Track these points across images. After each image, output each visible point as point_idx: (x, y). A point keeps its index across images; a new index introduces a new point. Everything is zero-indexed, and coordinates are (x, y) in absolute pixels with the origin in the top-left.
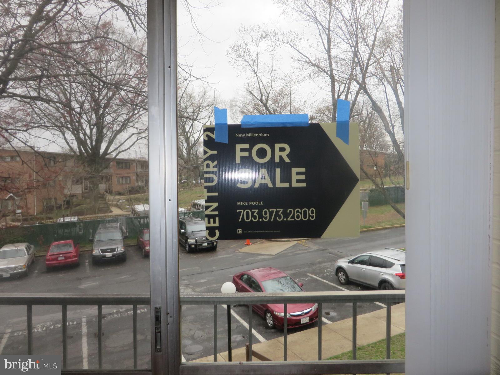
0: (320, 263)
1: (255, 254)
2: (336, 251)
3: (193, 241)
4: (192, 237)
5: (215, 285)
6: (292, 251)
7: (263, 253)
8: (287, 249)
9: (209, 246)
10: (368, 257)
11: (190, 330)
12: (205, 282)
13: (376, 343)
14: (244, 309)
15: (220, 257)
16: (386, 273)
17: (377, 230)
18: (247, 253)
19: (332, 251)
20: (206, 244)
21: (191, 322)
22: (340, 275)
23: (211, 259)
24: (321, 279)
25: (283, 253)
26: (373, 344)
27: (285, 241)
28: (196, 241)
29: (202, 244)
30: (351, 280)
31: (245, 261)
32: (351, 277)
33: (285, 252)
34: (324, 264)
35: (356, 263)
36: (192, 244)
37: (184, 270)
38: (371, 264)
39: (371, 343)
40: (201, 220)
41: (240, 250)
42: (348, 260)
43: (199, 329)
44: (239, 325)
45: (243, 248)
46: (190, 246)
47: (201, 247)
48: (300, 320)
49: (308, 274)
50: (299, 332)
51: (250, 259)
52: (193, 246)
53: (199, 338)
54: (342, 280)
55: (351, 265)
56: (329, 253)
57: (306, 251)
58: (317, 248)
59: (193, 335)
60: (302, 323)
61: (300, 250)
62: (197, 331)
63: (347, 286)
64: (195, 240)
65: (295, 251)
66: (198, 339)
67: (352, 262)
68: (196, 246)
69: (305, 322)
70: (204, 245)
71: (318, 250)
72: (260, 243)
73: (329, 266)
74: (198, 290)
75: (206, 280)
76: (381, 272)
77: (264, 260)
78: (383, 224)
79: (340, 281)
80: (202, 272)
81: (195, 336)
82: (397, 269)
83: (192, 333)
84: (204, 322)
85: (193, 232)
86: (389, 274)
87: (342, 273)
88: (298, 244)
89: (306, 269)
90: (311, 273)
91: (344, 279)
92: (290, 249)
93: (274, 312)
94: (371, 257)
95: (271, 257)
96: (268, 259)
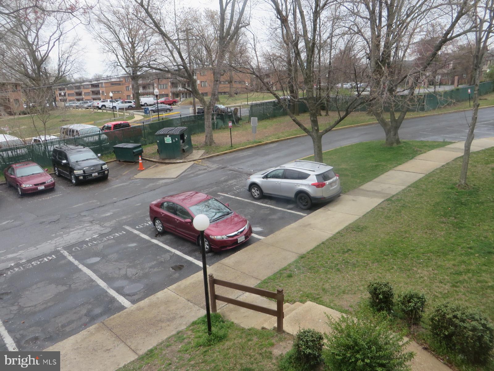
0: (226, 181)
1: (153, 179)
2: (236, 168)
3: (81, 172)
4: (79, 167)
5: (124, 217)
6: (191, 172)
7: (162, 177)
8: (186, 170)
9: (100, 176)
10: (283, 171)
11: (120, 269)
12: (111, 215)
13: (313, 250)
14: (169, 238)
15: (116, 186)
16: (302, 184)
17: (266, 144)
18: (144, 179)
19: (233, 168)
20: (96, 174)
21: (116, 261)
22: (253, 191)
23: (107, 189)
24: (234, 197)
25: (183, 174)
26: (311, 250)
27: (180, 163)
28: (84, 171)
29: (92, 175)
30: (266, 195)
31: (147, 187)
32: (265, 191)
33: (185, 173)
34: (231, 182)
35: (270, 178)
36: (80, 175)
37: (80, 205)
38: (285, 178)
39: (309, 250)
40: (84, 148)
41: (136, 177)
42: (263, 176)
43: (129, 267)
44: (171, 255)
45: (138, 174)
46: (77, 178)
47: (90, 178)
48: (237, 239)
49: (219, 193)
50: (239, 252)
51: (151, 185)
52: (81, 178)
53: (134, 276)
54: (255, 195)
55: (265, 180)
56: (230, 170)
57: (206, 171)
58: (217, 167)
59: (126, 274)
60: (239, 242)
61: (200, 170)
62: (128, 269)
63: (262, 200)
64: (82, 171)
65: (196, 172)
66: (133, 278)
67: (266, 177)
68: (84, 177)
69: (242, 240)
70: (93, 175)
71: (218, 169)
72: (154, 167)
73: (236, 183)
74: (107, 225)
75: (111, 213)
76: (298, 184)
77: (166, 184)
78: (270, 138)
79: (253, 197)
80: (103, 205)
81: (128, 275)
82: (313, 179)
83: (123, 272)
84: (132, 258)
85: (77, 162)
86: (306, 185)
87: (256, 189)
88: (195, 165)
89: (215, 188)
90: (222, 192)
91: (258, 194)
92: (189, 170)
93: (210, 236)
94: (285, 170)
95: (173, 180)
96: (172, 183)
